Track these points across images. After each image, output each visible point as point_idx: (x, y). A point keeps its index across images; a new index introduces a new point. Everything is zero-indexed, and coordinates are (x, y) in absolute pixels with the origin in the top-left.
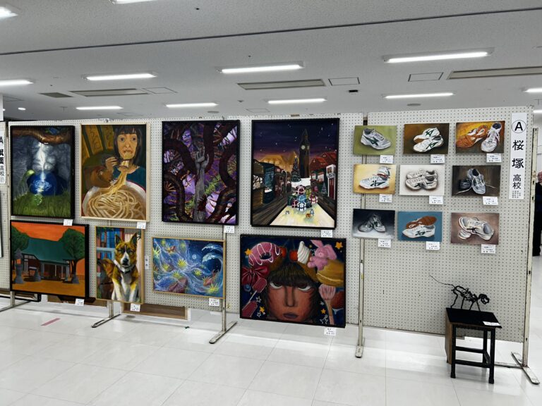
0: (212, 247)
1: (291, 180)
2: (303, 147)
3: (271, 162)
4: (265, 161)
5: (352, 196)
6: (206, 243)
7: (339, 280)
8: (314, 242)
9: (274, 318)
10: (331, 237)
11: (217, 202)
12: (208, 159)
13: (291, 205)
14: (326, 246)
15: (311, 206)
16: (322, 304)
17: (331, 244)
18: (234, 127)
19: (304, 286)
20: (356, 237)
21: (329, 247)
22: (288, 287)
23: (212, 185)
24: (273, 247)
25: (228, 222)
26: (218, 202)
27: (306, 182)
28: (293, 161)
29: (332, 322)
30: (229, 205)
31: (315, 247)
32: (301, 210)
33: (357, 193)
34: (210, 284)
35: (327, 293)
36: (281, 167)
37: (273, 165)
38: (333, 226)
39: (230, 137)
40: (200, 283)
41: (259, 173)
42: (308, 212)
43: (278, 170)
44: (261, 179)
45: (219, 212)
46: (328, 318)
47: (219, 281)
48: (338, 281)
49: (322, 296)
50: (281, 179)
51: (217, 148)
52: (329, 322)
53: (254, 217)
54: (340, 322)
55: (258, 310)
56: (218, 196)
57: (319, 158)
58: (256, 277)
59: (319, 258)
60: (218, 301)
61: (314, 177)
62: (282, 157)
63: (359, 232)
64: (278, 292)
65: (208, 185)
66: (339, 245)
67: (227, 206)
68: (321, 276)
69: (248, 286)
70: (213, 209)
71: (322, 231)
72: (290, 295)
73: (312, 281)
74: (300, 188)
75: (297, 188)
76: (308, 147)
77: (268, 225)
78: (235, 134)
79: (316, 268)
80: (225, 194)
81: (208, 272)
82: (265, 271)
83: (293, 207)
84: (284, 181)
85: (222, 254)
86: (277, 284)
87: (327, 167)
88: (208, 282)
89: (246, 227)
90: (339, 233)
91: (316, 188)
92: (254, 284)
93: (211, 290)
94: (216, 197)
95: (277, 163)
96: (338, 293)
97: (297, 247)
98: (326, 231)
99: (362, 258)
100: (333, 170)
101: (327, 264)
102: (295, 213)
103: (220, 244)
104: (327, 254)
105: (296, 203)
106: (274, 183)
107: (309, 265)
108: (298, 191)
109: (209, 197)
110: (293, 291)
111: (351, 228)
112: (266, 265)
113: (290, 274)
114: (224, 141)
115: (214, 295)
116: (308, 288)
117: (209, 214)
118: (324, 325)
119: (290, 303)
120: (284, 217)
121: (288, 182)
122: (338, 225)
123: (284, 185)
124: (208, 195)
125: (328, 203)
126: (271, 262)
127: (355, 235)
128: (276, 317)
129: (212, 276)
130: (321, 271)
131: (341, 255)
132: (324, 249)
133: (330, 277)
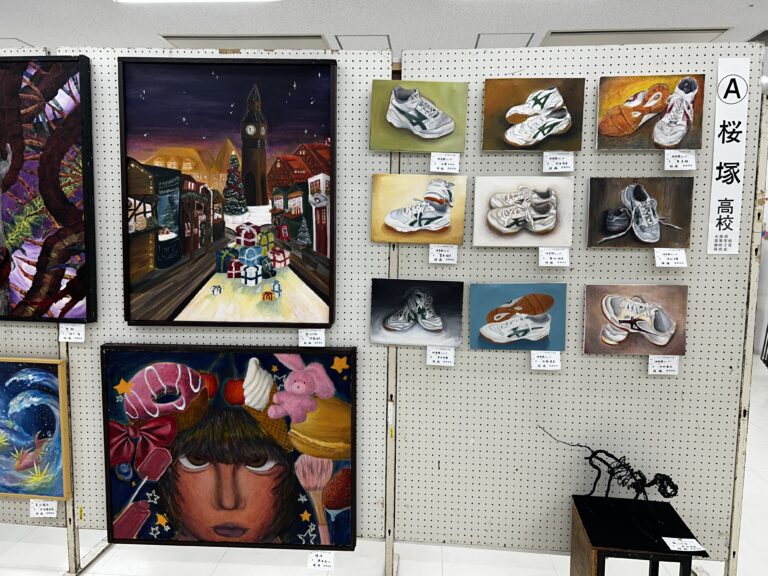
0: (31, 377)
1: (223, 211)
2: (251, 130)
3: (172, 165)
4: (157, 164)
5: (369, 249)
6: (17, 367)
7: (341, 444)
8: (282, 358)
9: (189, 539)
10: (323, 345)
11: (37, 265)
12: (10, 157)
13: (225, 271)
14: (309, 367)
15: (274, 274)
16: (303, 499)
17: (321, 362)
18: (72, 75)
19: (259, 461)
20: (378, 345)
21: (317, 369)
22: (222, 466)
23: (24, 224)
24: (185, 374)
25: (68, 315)
26: (41, 265)
27: (260, 215)
28: (227, 163)
29: (325, 539)
30: (70, 273)
31: (284, 371)
32: (251, 283)
33: (380, 243)
34: (30, 466)
35: (315, 476)
36: (196, 177)
37: (177, 173)
38: (325, 320)
39: (63, 100)
40: (7, 464)
41: (142, 191)
42: (268, 287)
43: (191, 186)
44: (149, 207)
45: (44, 290)
46: (316, 531)
47: (53, 457)
48: (340, 446)
49: (302, 482)
50: (199, 207)
51: (29, 126)
52: (318, 539)
53: (133, 301)
54: (344, 537)
55: (152, 520)
56: (39, 250)
57: (291, 156)
58: (145, 444)
59: (295, 395)
60: (53, 504)
61: (279, 203)
62: (199, 152)
63: (384, 331)
64: (199, 480)
65: (13, 223)
66: (340, 364)
67: (62, 276)
68: (298, 435)
69: (125, 467)
70: (30, 283)
71: (302, 332)
72: (227, 483)
73: (279, 448)
74: (247, 229)
75: (239, 231)
76: (263, 131)
77: (169, 322)
78: (75, 91)
79: (288, 419)
80: (59, 245)
81: (23, 438)
82: (167, 429)
83: (230, 276)
84: (207, 213)
85: (54, 394)
86: (196, 459)
87: (310, 180)
88: (26, 461)
89: (114, 327)
90: (341, 336)
91: (285, 230)
92: (140, 461)
93: (35, 479)
94: (33, 253)
95: (187, 168)
96: (340, 473)
97: (243, 371)
98: (310, 331)
99: (392, 391)
100: (323, 187)
101: (312, 409)
102: (234, 290)
103: (51, 369)
104: (311, 385)
105: (238, 266)
106: (181, 218)
107: (272, 413)
108: (242, 239)
109: (18, 253)
110: (234, 474)
111: (367, 322)
112: (169, 416)
113: (226, 435)
114: (48, 110)
115: (41, 492)
116: (269, 465)
117: (20, 297)
118: (308, 547)
119: (228, 502)
120: (208, 300)
121: (217, 216)
122: (339, 315)
123: (205, 223)
124: (15, 249)
125: (315, 266)
126: (182, 408)
127: (379, 339)
128: (195, 535)
129: (34, 447)
130: (299, 426)
131: (346, 387)
132: (306, 375)
133: (321, 438)
